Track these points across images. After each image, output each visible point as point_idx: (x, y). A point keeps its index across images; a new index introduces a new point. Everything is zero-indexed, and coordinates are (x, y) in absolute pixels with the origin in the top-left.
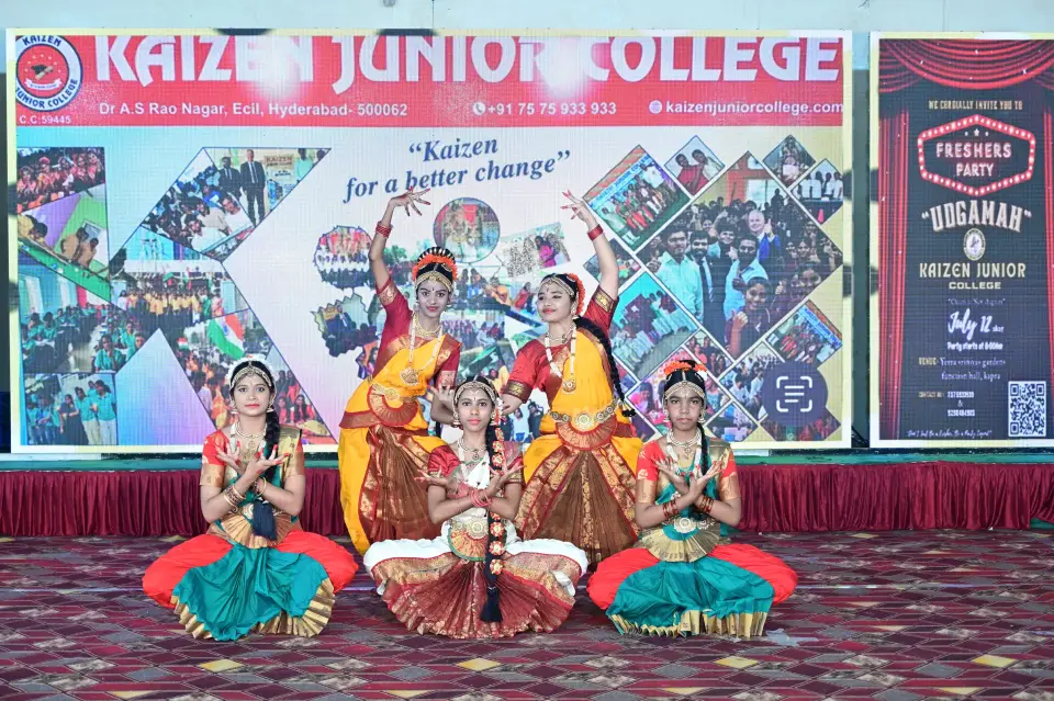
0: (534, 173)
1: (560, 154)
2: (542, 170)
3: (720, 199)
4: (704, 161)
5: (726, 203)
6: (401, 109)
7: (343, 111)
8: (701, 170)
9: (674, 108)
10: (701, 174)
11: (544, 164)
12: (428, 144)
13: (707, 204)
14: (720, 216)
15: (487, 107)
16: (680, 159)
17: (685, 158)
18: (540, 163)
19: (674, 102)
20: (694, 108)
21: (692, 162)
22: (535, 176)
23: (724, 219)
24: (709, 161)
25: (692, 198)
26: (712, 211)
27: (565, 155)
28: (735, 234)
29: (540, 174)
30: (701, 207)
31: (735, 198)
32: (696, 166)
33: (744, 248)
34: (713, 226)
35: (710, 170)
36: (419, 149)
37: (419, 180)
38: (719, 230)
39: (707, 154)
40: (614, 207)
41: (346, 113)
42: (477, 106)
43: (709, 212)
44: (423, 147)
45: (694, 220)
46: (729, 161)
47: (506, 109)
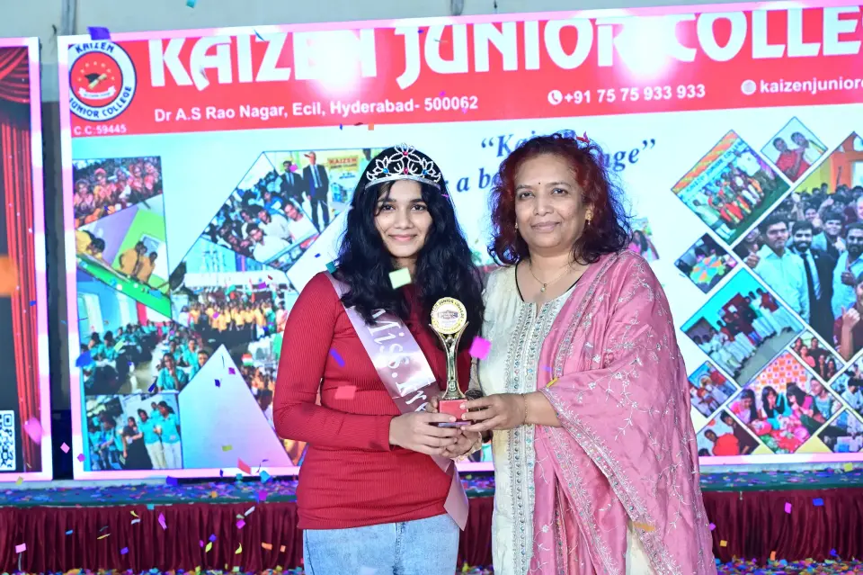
0: (617, 164)
1: (645, 143)
2: (625, 161)
3: (824, 185)
4: (805, 144)
5: (830, 190)
6: (470, 102)
7: (409, 106)
8: (802, 154)
9: (769, 87)
10: (802, 159)
11: (627, 156)
12: (502, 138)
13: (809, 191)
14: (824, 204)
15: (564, 94)
16: (778, 142)
17: (783, 142)
18: (623, 154)
19: (769, 81)
20: (791, 87)
21: (792, 146)
22: (619, 168)
23: (828, 208)
24: (810, 144)
25: (793, 185)
26: (815, 199)
27: (650, 144)
28: (843, 223)
29: (623, 166)
30: (804, 194)
31: (841, 184)
32: (795, 151)
33: (852, 238)
34: (817, 215)
35: (811, 155)
36: (491, 144)
37: (492, 177)
38: (824, 219)
39: (808, 137)
40: (707, 198)
41: (412, 109)
42: (553, 95)
43: (814, 200)
44: (496, 143)
45: (795, 209)
46: (834, 142)
47: (585, 98)
